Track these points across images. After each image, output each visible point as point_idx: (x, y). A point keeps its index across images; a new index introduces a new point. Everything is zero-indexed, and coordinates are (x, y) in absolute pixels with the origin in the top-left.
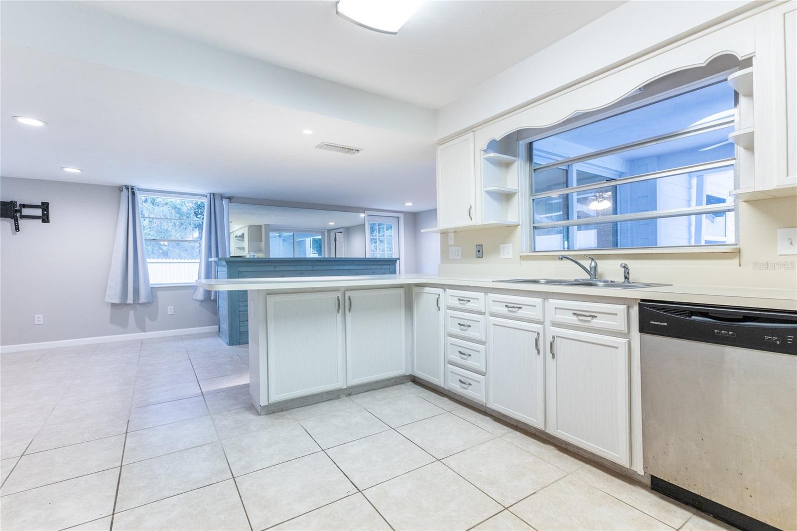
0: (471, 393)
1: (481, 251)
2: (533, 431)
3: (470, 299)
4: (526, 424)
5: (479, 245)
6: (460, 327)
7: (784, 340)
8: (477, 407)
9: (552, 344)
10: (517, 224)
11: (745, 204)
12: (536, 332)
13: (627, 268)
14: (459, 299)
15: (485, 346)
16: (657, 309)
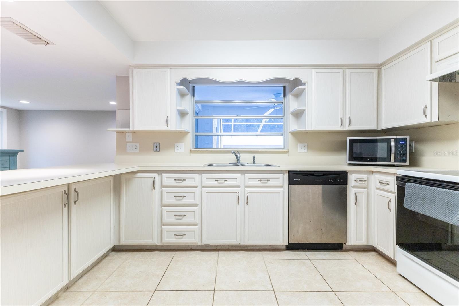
0: (186, 241)
1: (158, 147)
2: (227, 248)
3: (186, 179)
4: (223, 245)
5: (157, 143)
6: (176, 198)
7: (334, 180)
8: (183, 248)
9: (248, 197)
10: (189, 132)
11: (290, 134)
12: (237, 192)
13: (254, 157)
14: (175, 180)
15: (198, 207)
16: (296, 174)
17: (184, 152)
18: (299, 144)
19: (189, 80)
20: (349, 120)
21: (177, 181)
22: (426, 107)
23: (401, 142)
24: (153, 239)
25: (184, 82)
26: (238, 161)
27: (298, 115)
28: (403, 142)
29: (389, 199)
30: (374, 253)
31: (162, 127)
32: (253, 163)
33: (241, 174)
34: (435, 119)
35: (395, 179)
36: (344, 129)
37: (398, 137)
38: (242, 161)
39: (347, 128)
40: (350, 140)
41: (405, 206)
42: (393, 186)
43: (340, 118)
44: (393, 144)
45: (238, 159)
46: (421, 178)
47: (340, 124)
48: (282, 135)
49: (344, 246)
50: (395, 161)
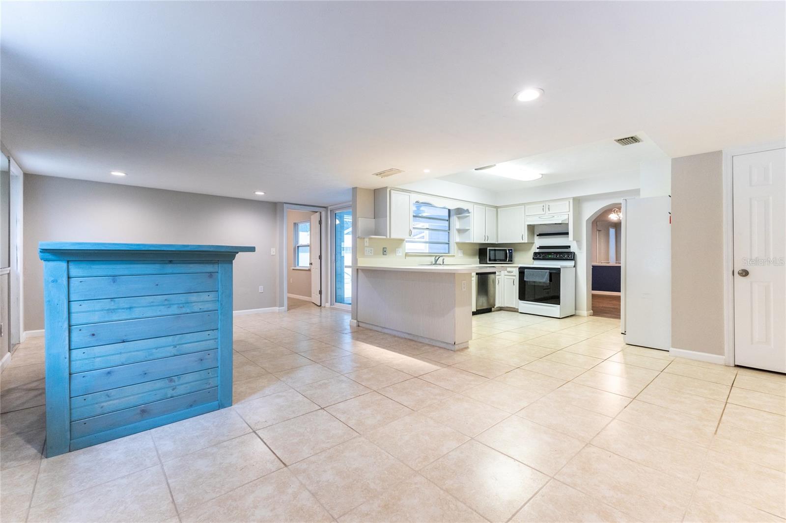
1: (386, 251)
5: (385, 248)
11: (455, 244)
17: (402, 255)
20: (487, 237)
22: (523, 236)
27: (461, 231)
28: (512, 251)
29: (514, 279)
34: (526, 242)
35: (517, 269)
37: (510, 248)
39: (486, 242)
40: (489, 249)
41: (525, 279)
42: (516, 273)
43: (484, 236)
44: (508, 252)
47: (484, 239)
49: (493, 309)
50: (508, 261)
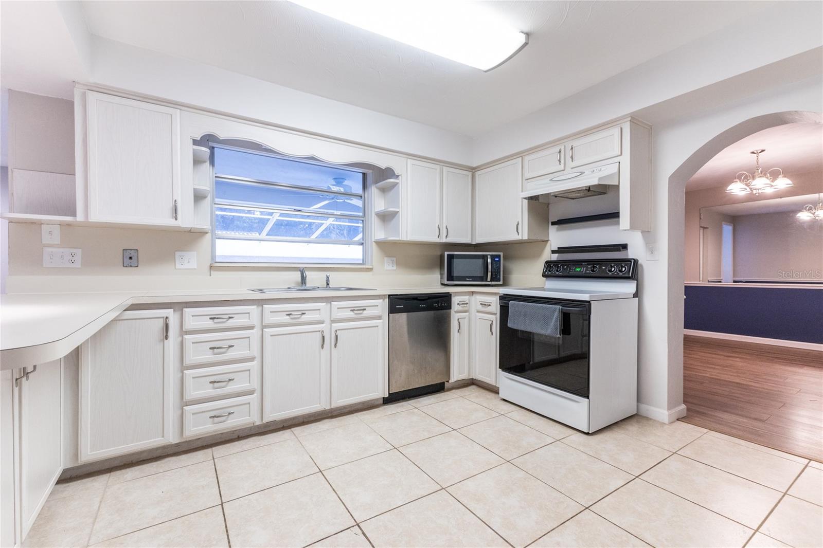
0: (233, 423)
1: (134, 258)
3: (233, 316)
5: (131, 250)
6: (213, 352)
7: (438, 305)
8: (223, 440)
9: (337, 336)
10: (207, 232)
11: (374, 244)
12: (320, 331)
13: (328, 277)
14: (211, 318)
15: (256, 362)
16: (398, 299)
17: (196, 268)
18: (385, 258)
19: (221, 139)
20: (446, 230)
21: (216, 320)
22: (518, 224)
23: (496, 259)
24: (163, 435)
25: (208, 140)
26: (302, 284)
27: (386, 217)
28: (498, 259)
29: (491, 322)
30: (474, 387)
31: (166, 220)
32: (325, 286)
33: (326, 302)
34: (525, 237)
35: (497, 299)
36: (441, 241)
37: (494, 253)
38: (309, 284)
39: (444, 240)
40: (448, 255)
41: (509, 325)
42: (495, 307)
43: (437, 227)
44: (489, 260)
45: (303, 279)
46: (521, 296)
47: (437, 234)
48: (362, 244)
49: (447, 385)
50: (492, 280)
